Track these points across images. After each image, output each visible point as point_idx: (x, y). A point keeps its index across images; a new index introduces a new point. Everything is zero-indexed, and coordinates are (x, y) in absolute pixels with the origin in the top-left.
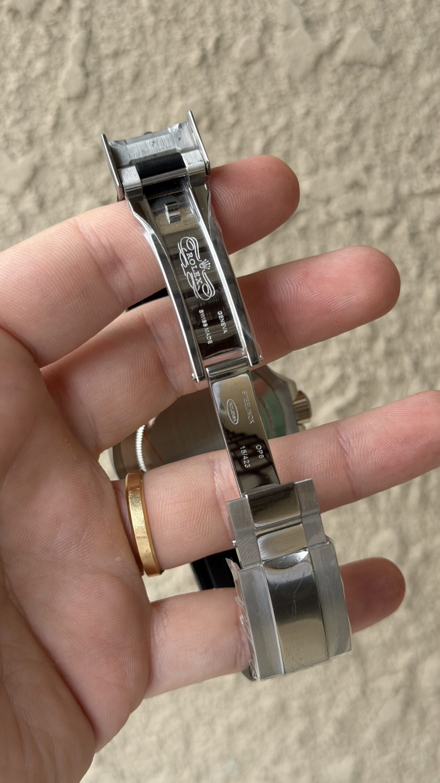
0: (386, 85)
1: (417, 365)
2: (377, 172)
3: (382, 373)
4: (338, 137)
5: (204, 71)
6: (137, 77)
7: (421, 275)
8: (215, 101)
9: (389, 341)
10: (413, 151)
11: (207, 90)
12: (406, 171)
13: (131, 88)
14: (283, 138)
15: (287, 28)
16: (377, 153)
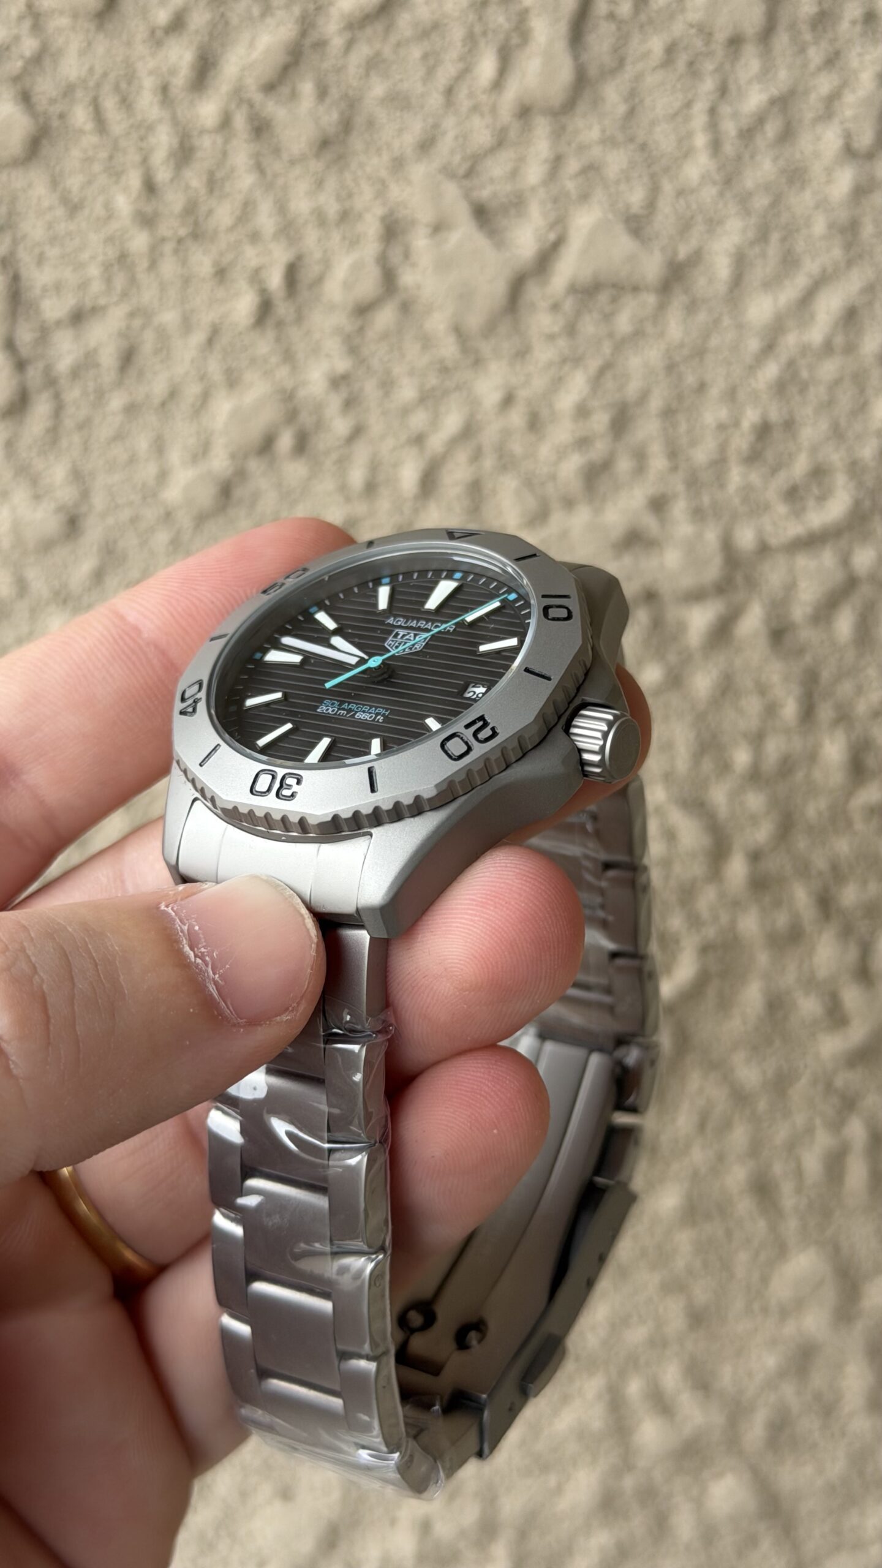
0: (675, 328)
1: (825, 904)
2: (679, 509)
3: (750, 924)
4: (583, 443)
5: (271, 334)
6: (128, 358)
7: (808, 713)
8: (302, 393)
9: (755, 857)
10: (753, 458)
11: (283, 372)
12: (745, 500)
13: (119, 383)
14: (462, 456)
15: (438, 228)
16: (674, 469)
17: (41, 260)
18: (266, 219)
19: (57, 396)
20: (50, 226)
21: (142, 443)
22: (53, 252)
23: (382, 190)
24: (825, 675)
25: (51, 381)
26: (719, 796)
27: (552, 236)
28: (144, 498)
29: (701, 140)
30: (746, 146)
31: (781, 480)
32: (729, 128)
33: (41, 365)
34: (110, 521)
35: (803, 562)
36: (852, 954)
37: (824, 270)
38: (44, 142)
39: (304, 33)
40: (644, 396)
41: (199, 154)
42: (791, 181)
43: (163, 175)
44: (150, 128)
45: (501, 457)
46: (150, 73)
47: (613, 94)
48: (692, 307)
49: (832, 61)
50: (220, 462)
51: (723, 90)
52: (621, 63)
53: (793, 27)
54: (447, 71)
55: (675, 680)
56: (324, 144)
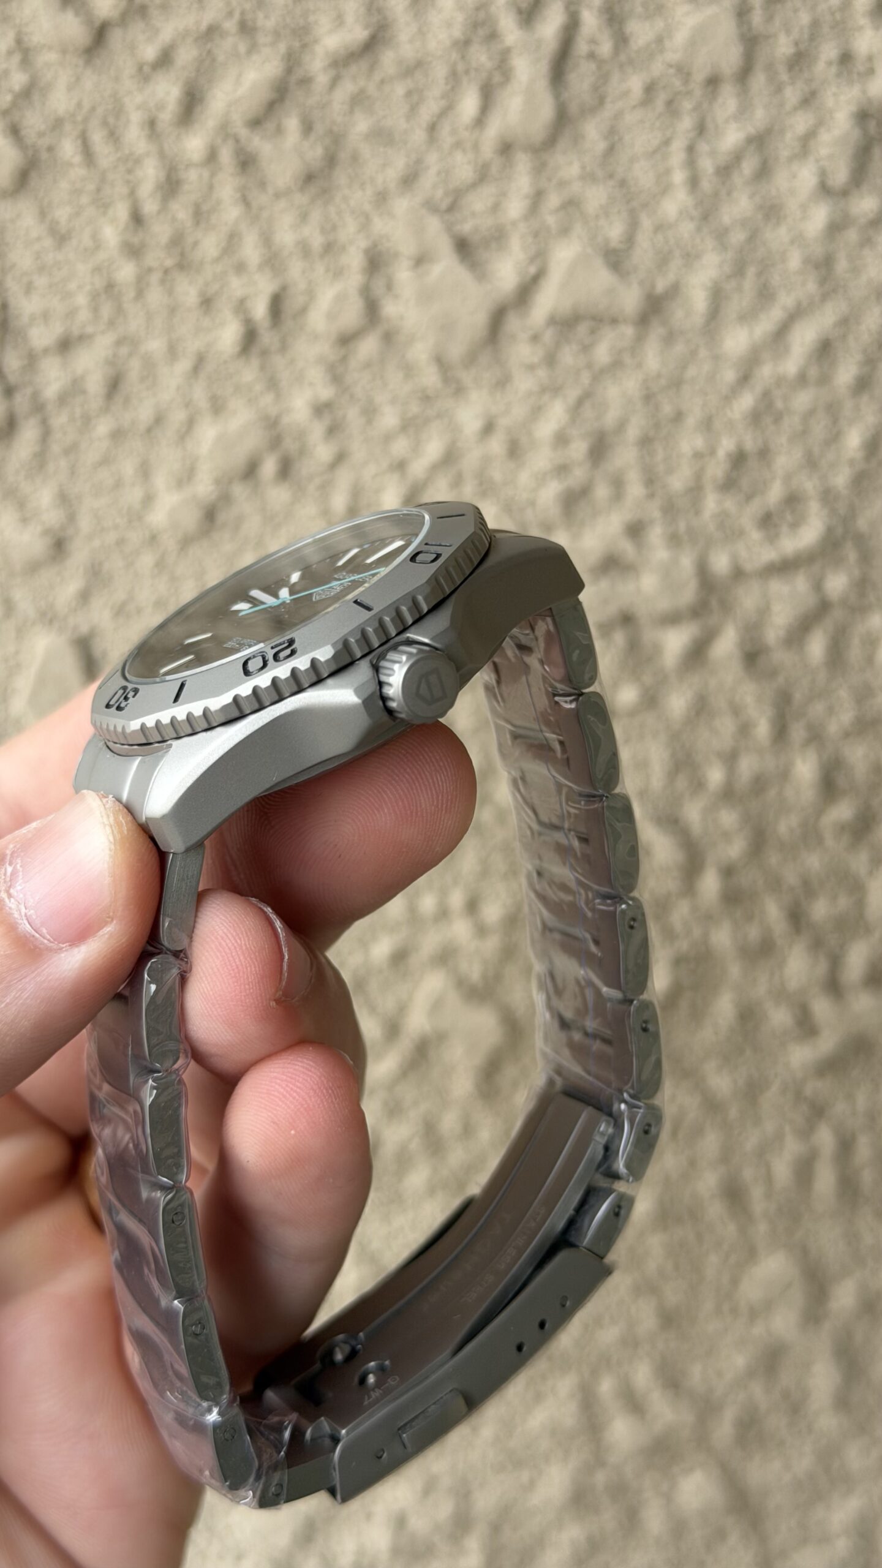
0: (653, 358)
2: (656, 535)
4: (562, 470)
5: (255, 362)
8: (286, 420)
10: (728, 485)
11: (267, 399)
13: (106, 410)
15: (421, 261)
16: (651, 496)
17: (29, 289)
18: (251, 250)
19: (44, 423)
20: (38, 256)
21: (128, 467)
22: (41, 281)
23: (365, 224)
24: (798, 696)
25: (38, 407)
26: (693, 813)
27: (533, 270)
28: (130, 521)
29: (679, 177)
30: (723, 183)
31: (755, 508)
32: (707, 165)
33: (29, 391)
34: (97, 543)
35: (777, 587)
36: (822, 968)
37: (799, 304)
38: (33, 175)
39: (289, 71)
40: (621, 426)
41: (186, 187)
42: (767, 217)
43: (150, 207)
44: (138, 161)
45: (481, 484)
46: (138, 108)
47: (593, 131)
48: (669, 339)
49: (808, 100)
50: (204, 487)
51: (701, 129)
52: (601, 101)
53: (770, 68)
54: (429, 109)
55: (651, 700)
56: (309, 178)
